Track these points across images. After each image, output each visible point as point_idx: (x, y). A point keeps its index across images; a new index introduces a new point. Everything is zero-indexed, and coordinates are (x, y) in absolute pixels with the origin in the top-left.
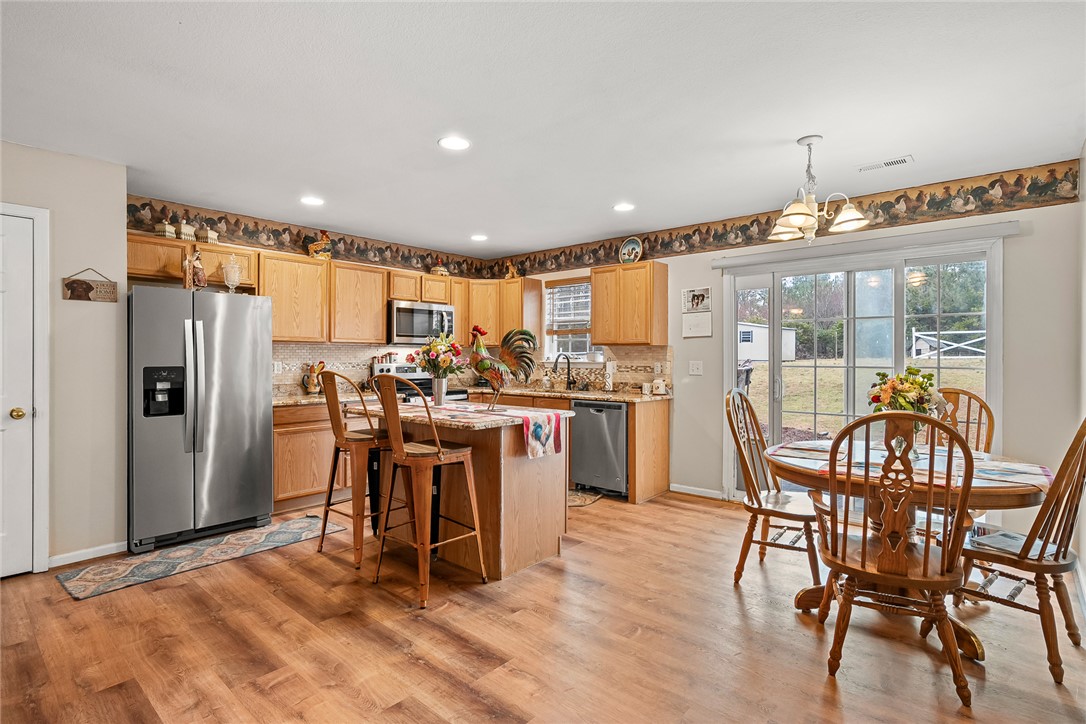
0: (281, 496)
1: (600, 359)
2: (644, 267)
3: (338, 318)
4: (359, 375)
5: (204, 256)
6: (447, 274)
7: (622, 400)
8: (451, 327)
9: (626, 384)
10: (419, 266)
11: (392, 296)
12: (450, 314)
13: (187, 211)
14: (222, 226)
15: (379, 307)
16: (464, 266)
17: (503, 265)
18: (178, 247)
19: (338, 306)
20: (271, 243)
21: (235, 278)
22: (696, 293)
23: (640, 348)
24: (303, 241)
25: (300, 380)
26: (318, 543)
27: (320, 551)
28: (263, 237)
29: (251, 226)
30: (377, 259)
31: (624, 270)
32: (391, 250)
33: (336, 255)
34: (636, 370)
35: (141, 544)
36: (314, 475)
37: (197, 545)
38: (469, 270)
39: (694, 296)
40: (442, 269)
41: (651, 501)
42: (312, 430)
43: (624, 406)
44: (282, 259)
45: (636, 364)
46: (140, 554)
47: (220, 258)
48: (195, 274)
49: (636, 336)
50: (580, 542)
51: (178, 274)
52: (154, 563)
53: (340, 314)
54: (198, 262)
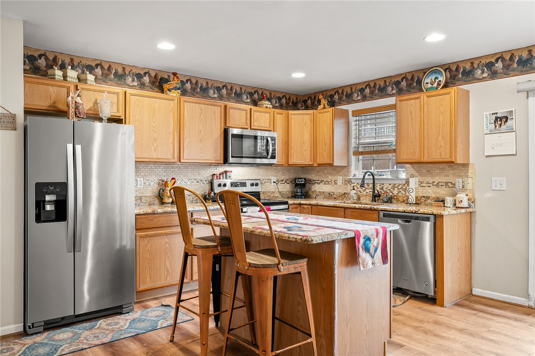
0: (142, 288)
1: (403, 176)
2: (448, 94)
3: (186, 143)
4: (202, 189)
5: (84, 93)
6: (271, 106)
7: (430, 212)
8: (274, 150)
9: (428, 198)
10: (249, 100)
11: (227, 125)
12: (273, 139)
13: (72, 60)
14: (98, 71)
15: (218, 134)
16: (284, 100)
17: (315, 98)
18: (64, 87)
19: (186, 133)
20: (135, 84)
21: (107, 111)
22: (499, 115)
23: (441, 166)
24: (159, 82)
25: (157, 193)
26: (170, 332)
27: (171, 341)
28: (129, 80)
29: (120, 71)
30: (216, 96)
31: (428, 97)
32: (227, 89)
33: (184, 93)
34: (437, 185)
35: (33, 327)
36: (168, 270)
37: (77, 329)
38: (287, 103)
39: (497, 118)
40: (267, 102)
41: (457, 305)
42: (166, 234)
43: (432, 217)
44: (143, 96)
45: (437, 180)
46: (32, 334)
47: (96, 96)
48: (77, 108)
49: (440, 155)
50: (401, 346)
51: (63, 107)
52: (42, 344)
53: (187, 140)
54: (79, 98)
